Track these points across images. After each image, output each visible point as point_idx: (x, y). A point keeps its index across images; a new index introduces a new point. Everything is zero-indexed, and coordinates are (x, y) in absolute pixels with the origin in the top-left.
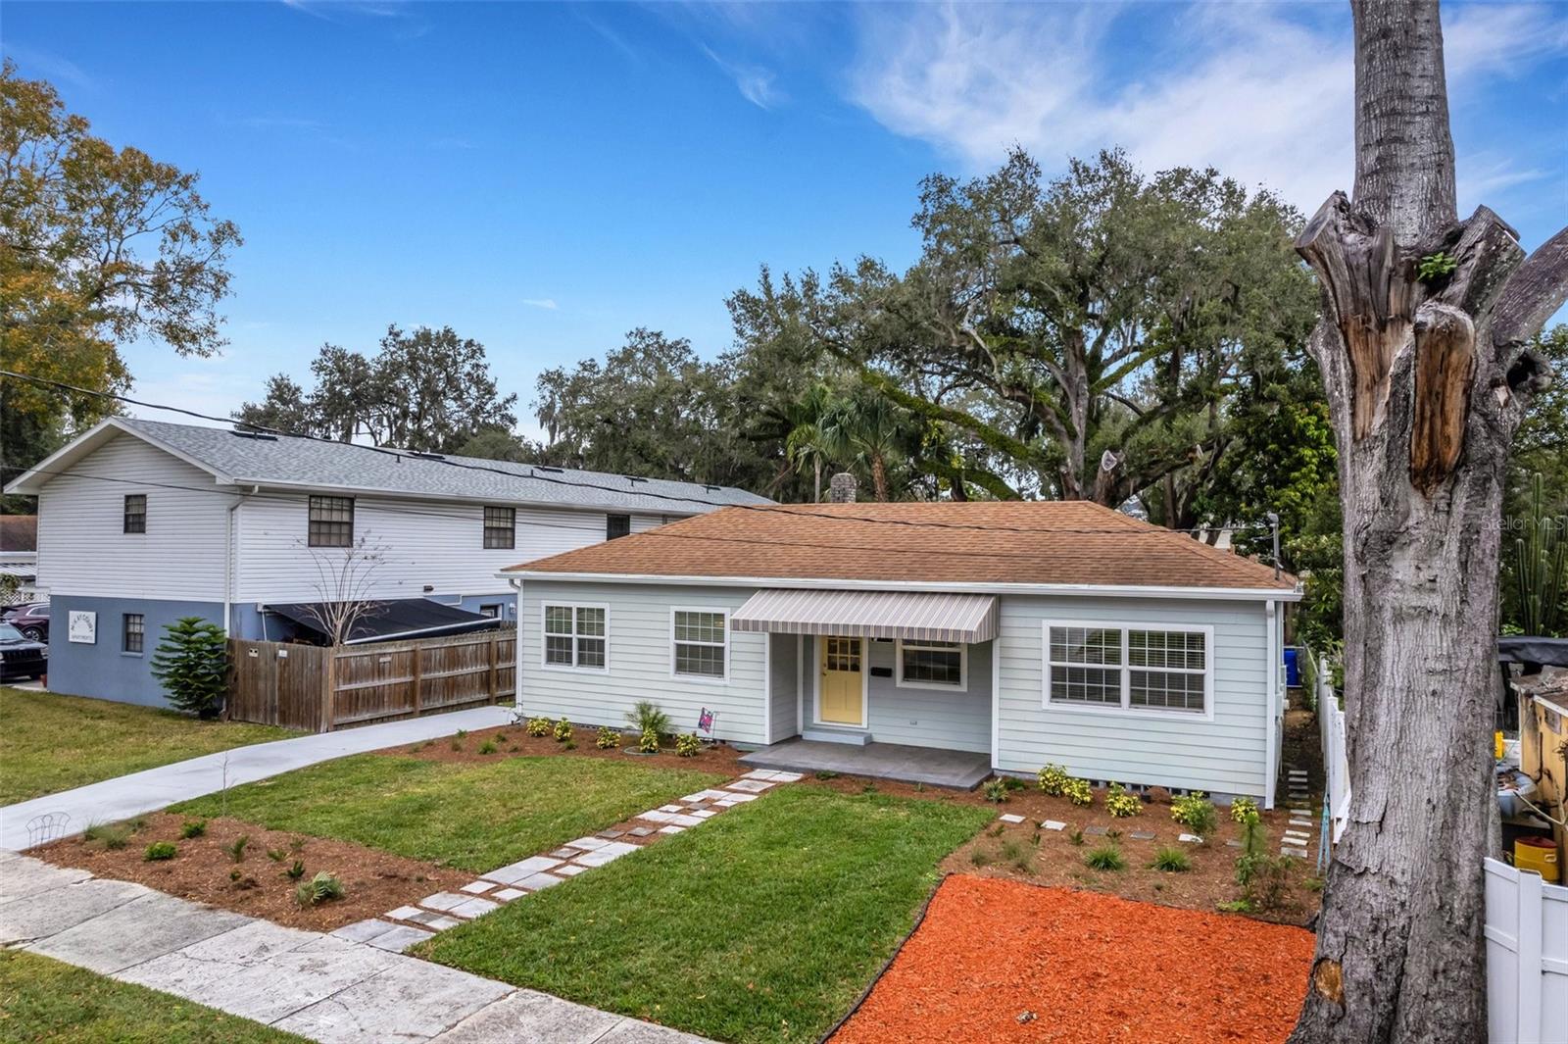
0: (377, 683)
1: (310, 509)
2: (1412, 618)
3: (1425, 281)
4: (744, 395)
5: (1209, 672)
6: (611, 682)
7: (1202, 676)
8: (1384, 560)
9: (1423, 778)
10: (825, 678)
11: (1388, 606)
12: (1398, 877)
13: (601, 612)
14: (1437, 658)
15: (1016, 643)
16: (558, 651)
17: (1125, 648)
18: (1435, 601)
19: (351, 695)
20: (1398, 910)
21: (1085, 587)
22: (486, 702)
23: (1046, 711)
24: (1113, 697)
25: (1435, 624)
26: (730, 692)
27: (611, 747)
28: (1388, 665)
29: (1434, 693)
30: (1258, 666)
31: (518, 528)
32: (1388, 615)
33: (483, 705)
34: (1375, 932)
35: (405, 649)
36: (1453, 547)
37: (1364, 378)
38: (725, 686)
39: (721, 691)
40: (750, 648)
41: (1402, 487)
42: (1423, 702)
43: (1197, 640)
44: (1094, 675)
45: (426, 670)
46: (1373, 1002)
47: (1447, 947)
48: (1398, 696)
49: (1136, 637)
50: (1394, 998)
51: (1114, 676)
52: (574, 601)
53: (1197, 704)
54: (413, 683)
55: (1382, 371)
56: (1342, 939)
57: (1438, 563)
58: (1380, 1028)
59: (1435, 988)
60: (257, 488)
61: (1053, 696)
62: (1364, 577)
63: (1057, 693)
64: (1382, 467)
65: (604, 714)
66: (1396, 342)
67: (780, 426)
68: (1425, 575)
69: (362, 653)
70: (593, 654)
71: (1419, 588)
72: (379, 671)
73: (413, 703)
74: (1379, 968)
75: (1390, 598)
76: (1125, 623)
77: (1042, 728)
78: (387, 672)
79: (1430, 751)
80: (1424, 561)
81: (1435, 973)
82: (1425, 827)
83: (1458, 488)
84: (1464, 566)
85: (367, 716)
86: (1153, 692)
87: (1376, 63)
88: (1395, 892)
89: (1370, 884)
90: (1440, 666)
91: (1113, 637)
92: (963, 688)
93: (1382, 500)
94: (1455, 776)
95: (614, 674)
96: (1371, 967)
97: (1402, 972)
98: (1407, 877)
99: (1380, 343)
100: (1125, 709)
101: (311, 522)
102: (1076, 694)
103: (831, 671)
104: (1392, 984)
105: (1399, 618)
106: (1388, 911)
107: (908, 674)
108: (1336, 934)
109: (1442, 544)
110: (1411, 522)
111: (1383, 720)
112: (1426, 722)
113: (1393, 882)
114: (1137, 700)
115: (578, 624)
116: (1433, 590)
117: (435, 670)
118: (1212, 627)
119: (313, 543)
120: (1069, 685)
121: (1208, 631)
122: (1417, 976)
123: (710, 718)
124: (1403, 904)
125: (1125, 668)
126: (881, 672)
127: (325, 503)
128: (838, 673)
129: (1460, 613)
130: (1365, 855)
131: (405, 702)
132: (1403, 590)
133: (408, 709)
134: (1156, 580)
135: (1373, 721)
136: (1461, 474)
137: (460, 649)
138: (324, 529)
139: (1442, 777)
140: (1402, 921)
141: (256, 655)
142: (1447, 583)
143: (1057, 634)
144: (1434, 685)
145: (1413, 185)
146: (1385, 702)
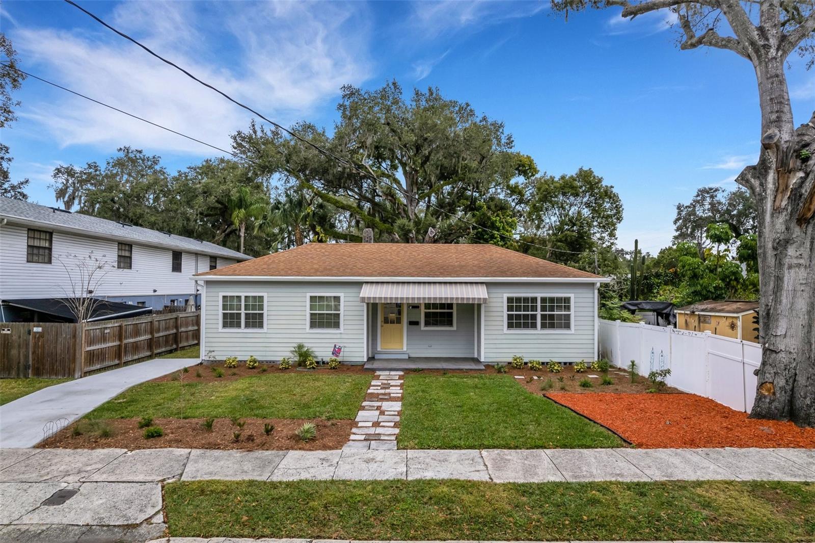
0: (103, 346)
1: (28, 237)
2: (794, 267)
3: (802, 159)
4: (206, 190)
5: (572, 312)
6: (268, 336)
7: (569, 315)
8: (785, 248)
9: (800, 318)
10: (383, 328)
11: (786, 264)
12: (792, 351)
13: (261, 298)
14: (803, 279)
15: (492, 304)
16: (230, 321)
17: (539, 304)
18: (802, 261)
19: (91, 353)
20: (793, 361)
21: (526, 278)
22: (150, 357)
23: (505, 334)
24: (534, 326)
25: (803, 269)
26: (343, 336)
27: (288, 368)
28: (786, 283)
29: (802, 291)
30: (591, 309)
31: (134, 256)
32: (786, 266)
33: (148, 360)
34: (785, 370)
35: (116, 325)
36: (808, 244)
37: (781, 189)
38: (341, 334)
39: (339, 336)
40: (356, 313)
41: (793, 225)
42: (799, 294)
43: (567, 300)
44: (526, 317)
45: (126, 338)
46: (785, 393)
47: (810, 369)
48: (790, 292)
49: (544, 300)
50: (792, 390)
51: (534, 317)
52: (243, 292)
53: (568, 326)
54: (120, 346)
55: (787, 187)
56: (773, 375)
57: (802, 249)
58: (788, 400)
59: (808, 383)
60: (5, 221)
61: (508, 327)
62: (775, 255)
63: (510, 326)
64: (787, 218)
65: (264, 353)
66: (793, 178)
67: (220, 209)
68: (798, 253)
69: (96, 327)
70: (256, 321)
71: (797, 257)
72: (104, 339)
73: (120, 358)
74: (787, 381)
75: (787, 261)
76: (539, 294)
77: (504, 341)
78: (107, 339)
79: (801, 309)
80: (798, 248)
81: (808, 378)
82: (801, 333)
83: (809, 225)
84: (811, 250)
85: (98, 366)
86: (550, 322)
87: (775, 85)
88: (791, 356)
89: (782, 355)
90: (804, 282)
91: (534, 300)
92: (454, 328)
93: (786, 229)
94: (810, 316)
95: (270, 331)
96: (784, 381)
97: (795, 380)
98: (796, 350)
99: (788, 177)
100: (539, 331)
101: (28, 246)
102: (518, 326)
103: (386, 325)
104: (791, 385)
105: (790, 267)
106: (789, 362)
107: (427, 324)
108: (770, 374)
109: (804, 243)
110: (794, 236)
111: (784, 301)
112: (800, 300)
113: (790, 353)
114: (544, 326)
115: (245, 305)
116: (801, 258)
117: (129, 338)
118: (573, 294)
119: (30, 259)
120: (515, 322)
121: (572, 296)
122: (802, 380)
123: (340, 349)
124: (794, 359)
125: (539, 313)
126: (414, 323)
127: (37, 235)
128: (389, 325)
129: (810, 265)
130: (779, 346)
131: (115, 358)
132: (792, 258)
133: (117, 362)
134: (553, 276)
135: (781, 302)
136: (811, 221)
137: (139, 325)
138: (35, 251)
139: (806, 317)
140: (794, 365)
141: (9, 332)
142: (806, 255)
143: (510, 300)
144: (802, 288)
145: (786, 127)
146: (785, 295)
